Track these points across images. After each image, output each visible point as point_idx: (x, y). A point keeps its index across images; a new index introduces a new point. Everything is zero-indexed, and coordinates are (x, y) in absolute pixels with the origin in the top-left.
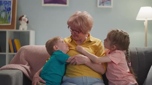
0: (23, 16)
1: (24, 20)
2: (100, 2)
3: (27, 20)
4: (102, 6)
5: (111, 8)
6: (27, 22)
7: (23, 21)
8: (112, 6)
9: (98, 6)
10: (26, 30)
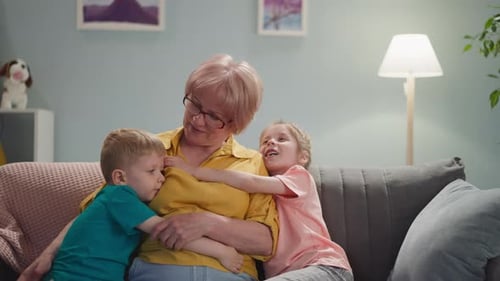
0: (14, 62)
1: (17, 75)
2: (266, 18)
3: (26, 75)
4: (271, 32)
5: (301, 38)
6: (29, 83)
7: (12, 78)
8: (303, 32)
9: (262, 31)
10: (22, 107)
